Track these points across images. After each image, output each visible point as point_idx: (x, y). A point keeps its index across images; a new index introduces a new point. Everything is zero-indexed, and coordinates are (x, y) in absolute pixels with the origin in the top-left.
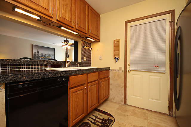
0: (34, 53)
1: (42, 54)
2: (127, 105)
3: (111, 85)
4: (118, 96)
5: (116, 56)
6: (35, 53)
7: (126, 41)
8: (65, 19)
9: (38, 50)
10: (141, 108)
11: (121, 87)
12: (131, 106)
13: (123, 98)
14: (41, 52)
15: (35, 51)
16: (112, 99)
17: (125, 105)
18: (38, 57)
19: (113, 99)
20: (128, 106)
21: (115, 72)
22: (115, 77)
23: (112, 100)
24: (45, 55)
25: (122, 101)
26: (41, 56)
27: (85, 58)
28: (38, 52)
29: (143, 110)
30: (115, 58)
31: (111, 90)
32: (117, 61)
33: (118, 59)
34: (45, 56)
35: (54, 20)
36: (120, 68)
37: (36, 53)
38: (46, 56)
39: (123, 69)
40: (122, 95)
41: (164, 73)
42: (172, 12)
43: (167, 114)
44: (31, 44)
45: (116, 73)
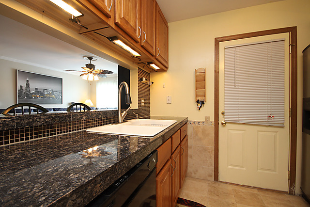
0: (18, 88)
1: (36, 89)
2: (220, 183)
3: (191, 148)
4: (203, 168)
5: (199, 98)
6: (21, 86)
7: (217, 72)
8: (127, 22)
9: (27, 81)
10: (244, 186)
11: (209, 152)
12: (227, 183)
13: (212, 171)
14: (35, 85)
15: (21, 83)
16: (191, 173)
17: (217, 182)
18: (27, 95)
19: (195, 173)
20: (222, 184)
21: (197, 125)
22: (197, 135)
23: (193, 175)
24: (42, 91)
25: (210, 176)
26: (33, 93)
27: (143, 101)
28: (28, 85)
29: (249, 189)
30: (198, 102)
31: (191, 157)
32: (201, 107)
33: (203, 103)
34: (42, 94)
35: (111, 23)
36: (207, 119)
37: (24, 88)
38: (46, 93)
39: (212, 119)
40: (212, 165)
41: (283, 127)
42: (293, 31)
43: (286, 192)
44: (13, 69)
45: (200, 127)
